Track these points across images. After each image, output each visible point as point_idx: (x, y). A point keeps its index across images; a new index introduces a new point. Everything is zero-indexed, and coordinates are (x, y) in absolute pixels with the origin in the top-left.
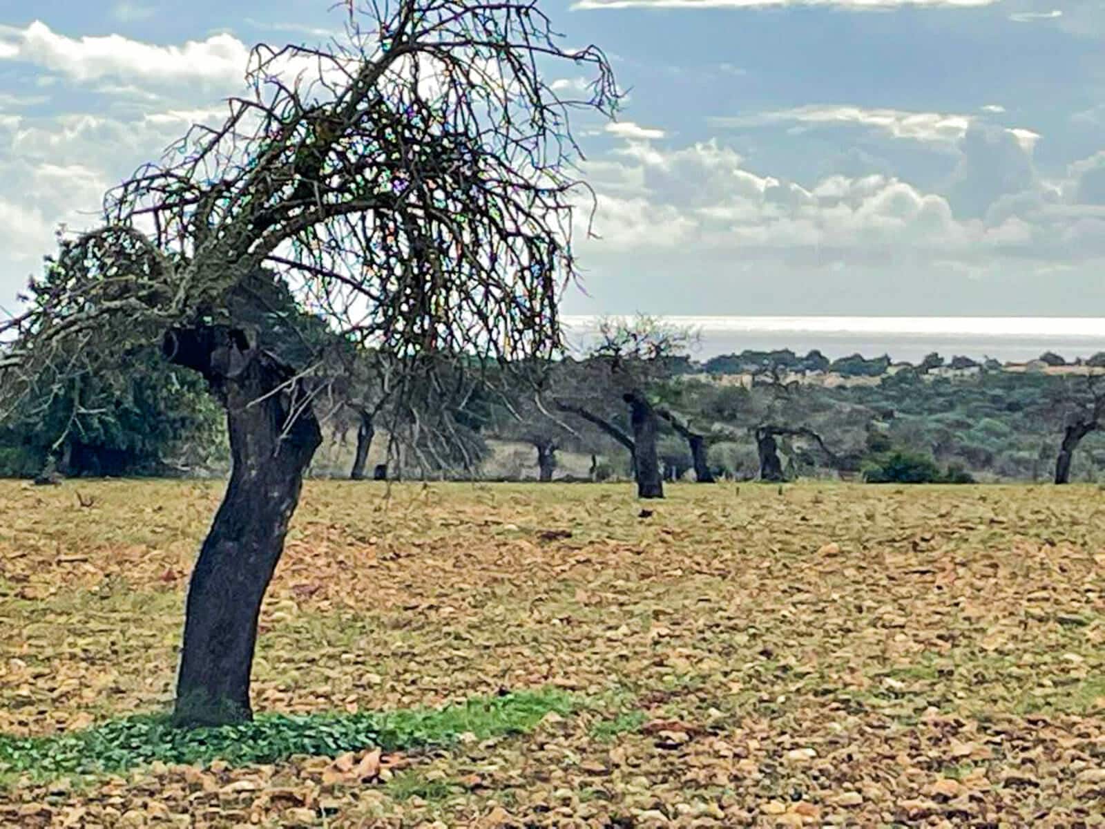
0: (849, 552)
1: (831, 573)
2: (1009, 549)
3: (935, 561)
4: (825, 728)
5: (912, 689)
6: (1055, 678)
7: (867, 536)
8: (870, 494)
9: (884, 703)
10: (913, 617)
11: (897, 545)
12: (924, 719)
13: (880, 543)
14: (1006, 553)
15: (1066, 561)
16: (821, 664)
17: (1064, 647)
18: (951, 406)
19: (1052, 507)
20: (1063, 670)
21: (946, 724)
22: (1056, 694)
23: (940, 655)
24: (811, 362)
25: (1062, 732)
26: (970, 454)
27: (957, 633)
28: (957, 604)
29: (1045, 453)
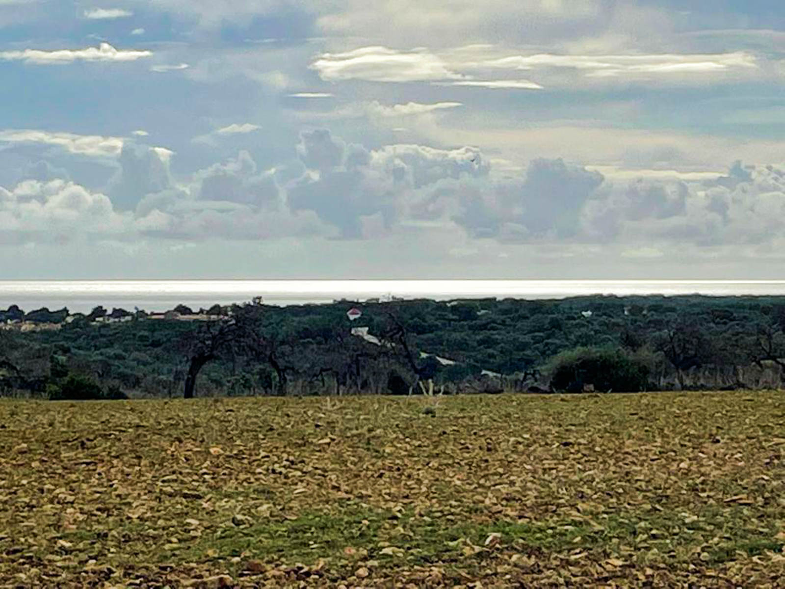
0: (35, 450)
1: (22, 465)
2: (149, 445)
3: (97, 455)
4: (14, 577)
5: (77, 547)
6: (180, 537)
7: (49, 438)
8: (50, 408)
9: (58, 558)
10: (80, 496)
11: (70, 444)
12: (85, 568)
13: (58, 443)
14: (147, 449)
15: (190, 453)
16: (12, 531)
17: (187, 514)
18: (110, 344)
19: (181, 415)
20: (185, 531)
21: (102, 572)
22: (179, 549)
23: (99, 523)
24: (10, 314)
25: (183, 575)
26: (124, 378)
27: (111, 506)
28: (111, 486)
29: (178, 376)
